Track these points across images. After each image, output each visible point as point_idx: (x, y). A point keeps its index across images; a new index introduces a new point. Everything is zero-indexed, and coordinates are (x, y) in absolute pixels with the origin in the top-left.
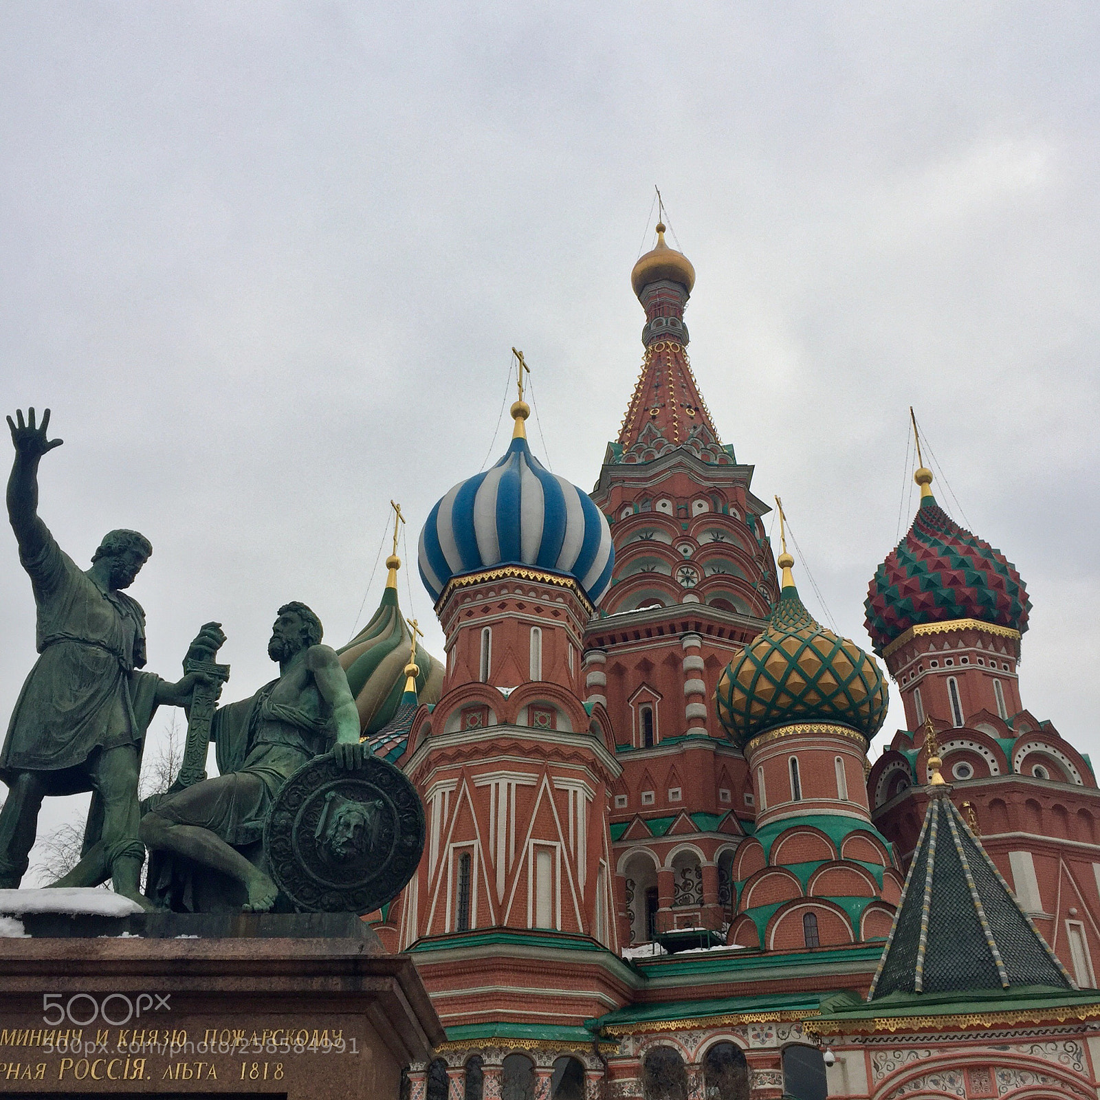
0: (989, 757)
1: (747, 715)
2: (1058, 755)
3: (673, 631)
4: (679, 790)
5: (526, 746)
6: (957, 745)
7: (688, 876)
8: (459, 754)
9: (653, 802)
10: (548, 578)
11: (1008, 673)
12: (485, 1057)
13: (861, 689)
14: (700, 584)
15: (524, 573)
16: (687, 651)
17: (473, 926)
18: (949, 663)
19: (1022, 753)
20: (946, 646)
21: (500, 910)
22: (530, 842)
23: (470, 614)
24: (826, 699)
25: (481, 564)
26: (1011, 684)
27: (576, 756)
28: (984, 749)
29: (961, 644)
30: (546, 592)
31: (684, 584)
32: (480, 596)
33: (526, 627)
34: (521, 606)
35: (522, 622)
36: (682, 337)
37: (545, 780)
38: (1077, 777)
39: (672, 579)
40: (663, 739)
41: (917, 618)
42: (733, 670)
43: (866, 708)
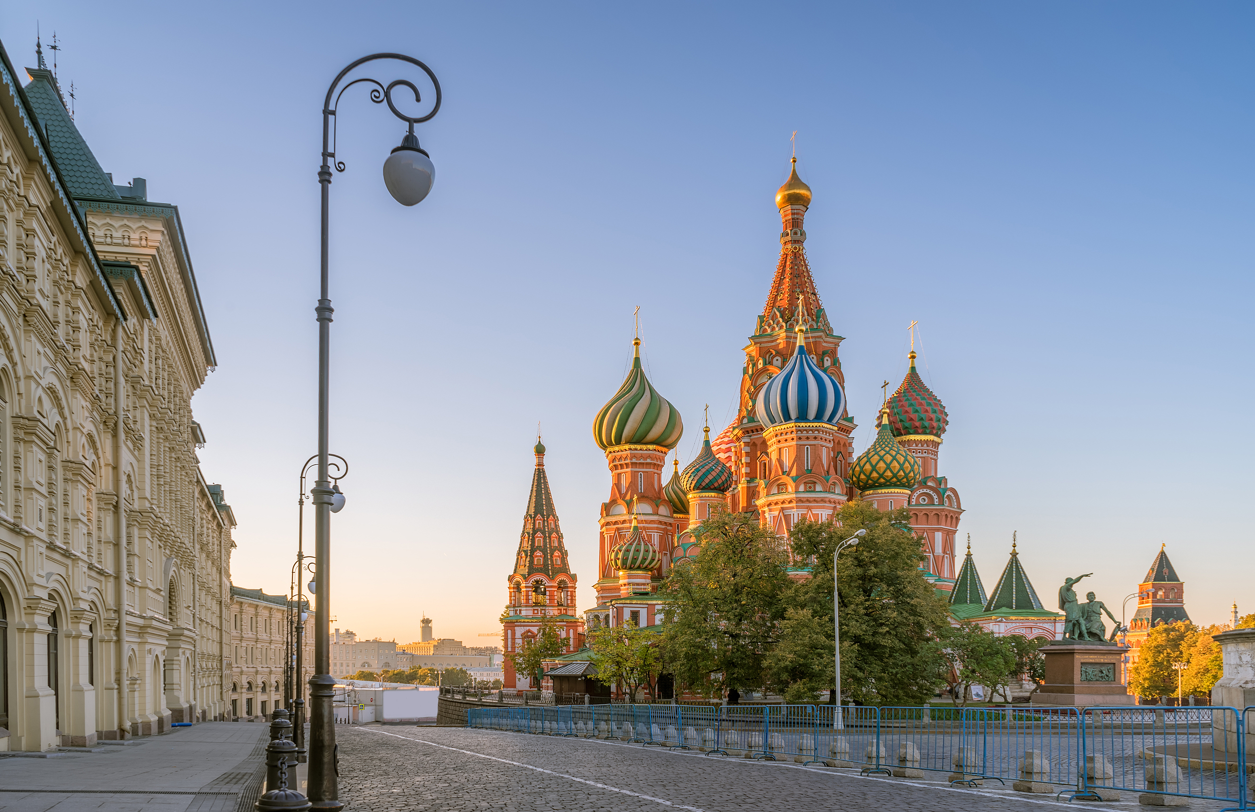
5: (832, 501)
23: (800, 439)
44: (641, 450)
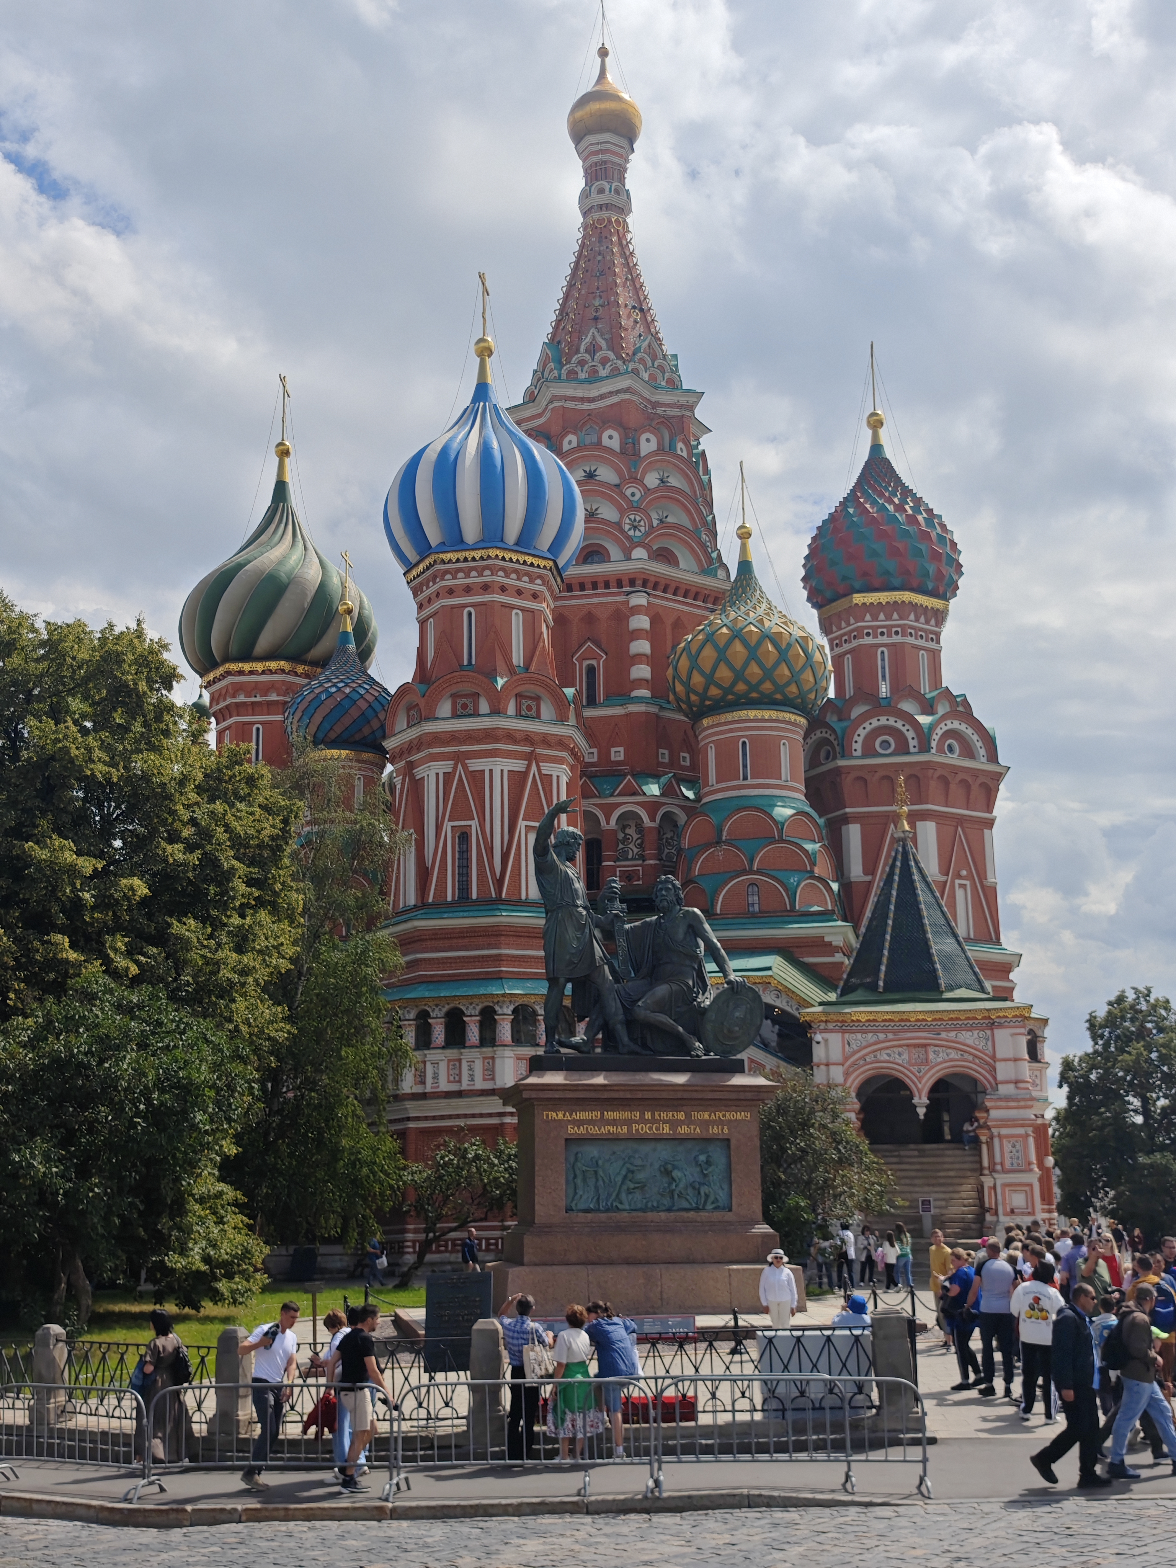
0: (910, 735)
1: (703, 696)
2: (970, 731)
3: (620, 584)
4: (621, 749)
5: (518, 736)
6: (883, 721)
7: (627, 831)
8: (453, 738)
9: (595, 759)
10: (530, 559)
11: (931, 645)
12: (497, 1008)
13: (811, 679)
14: (647, 534)
15: (508, 556)
16: (636, 610)
17: (474, 896)
18: (882, 634)
19: (939, 732)
20: (882, 616)
21: (499, 883)
22: (522, 824)
23: (451, 592)
24: (778, 688)
25: (462, 541)
26: (935, 656)
27: (561, 743)
28: (907, 727)
29: (895, 616)
30: (527, 574)
31: (631, 533)
32: (461, 575)
33: (507, 610)
34: (503, 589)
35: (504, 605)
36: (623, 208)
37: (534, 768)
38: (982, 752)
39: (618, 525)
40: (607, 697)
41: (857, 585)
42: (693, 652)
43: (812, 696)
44: (251, 673)
